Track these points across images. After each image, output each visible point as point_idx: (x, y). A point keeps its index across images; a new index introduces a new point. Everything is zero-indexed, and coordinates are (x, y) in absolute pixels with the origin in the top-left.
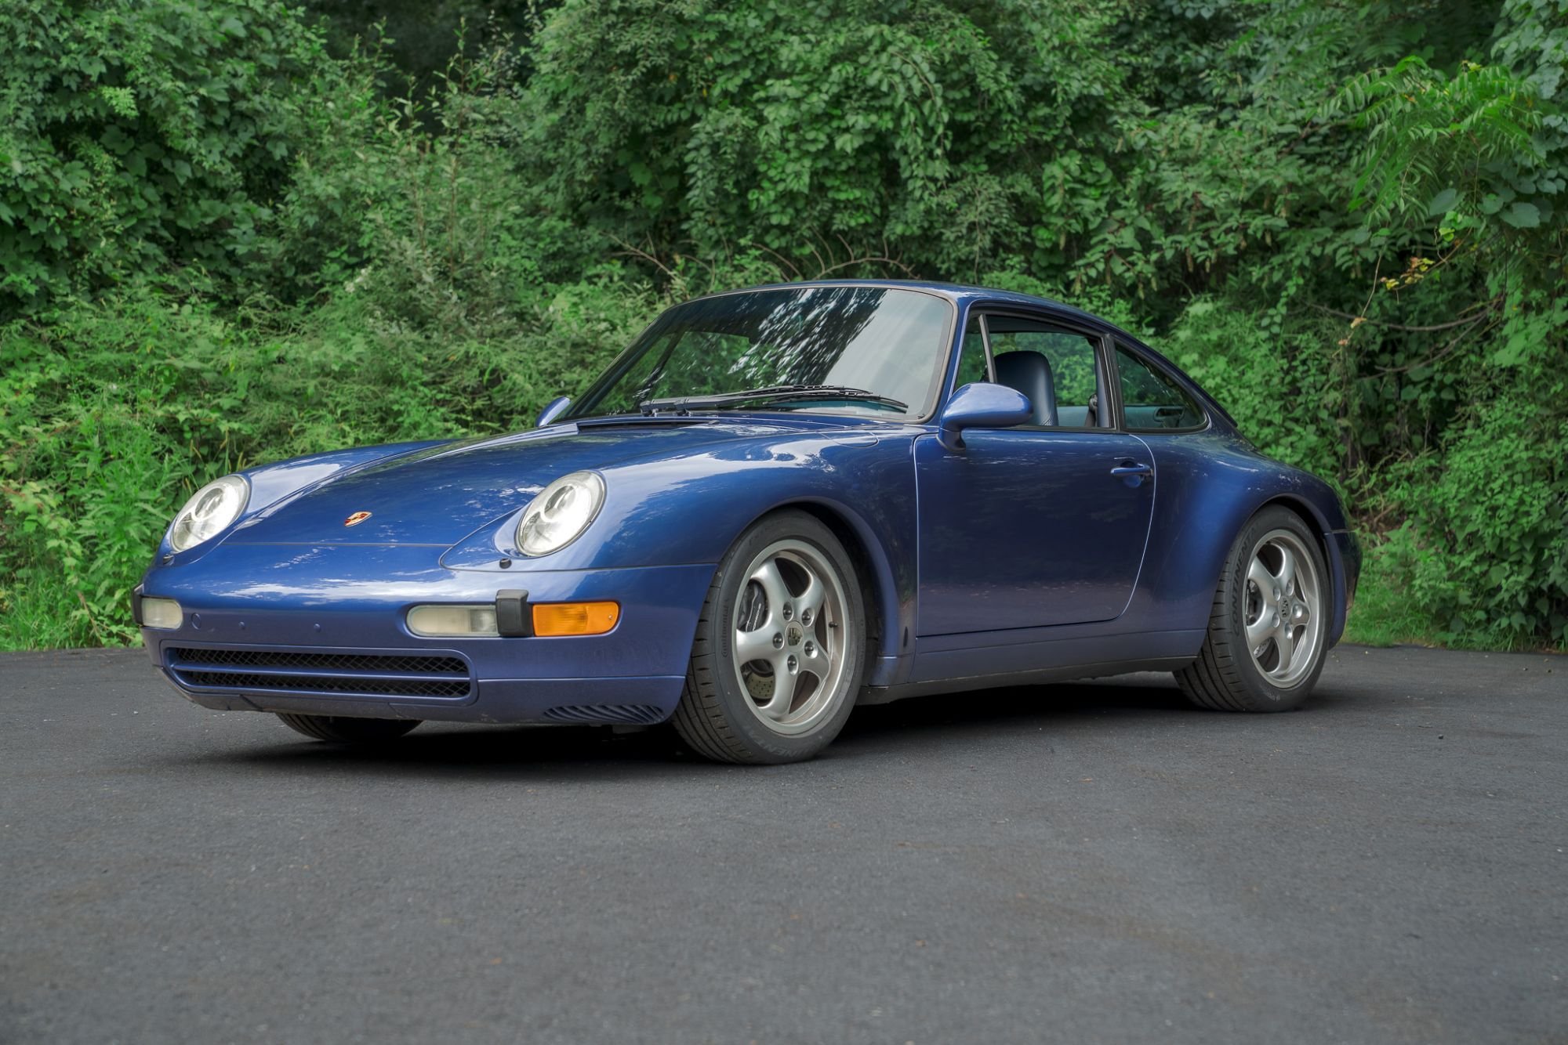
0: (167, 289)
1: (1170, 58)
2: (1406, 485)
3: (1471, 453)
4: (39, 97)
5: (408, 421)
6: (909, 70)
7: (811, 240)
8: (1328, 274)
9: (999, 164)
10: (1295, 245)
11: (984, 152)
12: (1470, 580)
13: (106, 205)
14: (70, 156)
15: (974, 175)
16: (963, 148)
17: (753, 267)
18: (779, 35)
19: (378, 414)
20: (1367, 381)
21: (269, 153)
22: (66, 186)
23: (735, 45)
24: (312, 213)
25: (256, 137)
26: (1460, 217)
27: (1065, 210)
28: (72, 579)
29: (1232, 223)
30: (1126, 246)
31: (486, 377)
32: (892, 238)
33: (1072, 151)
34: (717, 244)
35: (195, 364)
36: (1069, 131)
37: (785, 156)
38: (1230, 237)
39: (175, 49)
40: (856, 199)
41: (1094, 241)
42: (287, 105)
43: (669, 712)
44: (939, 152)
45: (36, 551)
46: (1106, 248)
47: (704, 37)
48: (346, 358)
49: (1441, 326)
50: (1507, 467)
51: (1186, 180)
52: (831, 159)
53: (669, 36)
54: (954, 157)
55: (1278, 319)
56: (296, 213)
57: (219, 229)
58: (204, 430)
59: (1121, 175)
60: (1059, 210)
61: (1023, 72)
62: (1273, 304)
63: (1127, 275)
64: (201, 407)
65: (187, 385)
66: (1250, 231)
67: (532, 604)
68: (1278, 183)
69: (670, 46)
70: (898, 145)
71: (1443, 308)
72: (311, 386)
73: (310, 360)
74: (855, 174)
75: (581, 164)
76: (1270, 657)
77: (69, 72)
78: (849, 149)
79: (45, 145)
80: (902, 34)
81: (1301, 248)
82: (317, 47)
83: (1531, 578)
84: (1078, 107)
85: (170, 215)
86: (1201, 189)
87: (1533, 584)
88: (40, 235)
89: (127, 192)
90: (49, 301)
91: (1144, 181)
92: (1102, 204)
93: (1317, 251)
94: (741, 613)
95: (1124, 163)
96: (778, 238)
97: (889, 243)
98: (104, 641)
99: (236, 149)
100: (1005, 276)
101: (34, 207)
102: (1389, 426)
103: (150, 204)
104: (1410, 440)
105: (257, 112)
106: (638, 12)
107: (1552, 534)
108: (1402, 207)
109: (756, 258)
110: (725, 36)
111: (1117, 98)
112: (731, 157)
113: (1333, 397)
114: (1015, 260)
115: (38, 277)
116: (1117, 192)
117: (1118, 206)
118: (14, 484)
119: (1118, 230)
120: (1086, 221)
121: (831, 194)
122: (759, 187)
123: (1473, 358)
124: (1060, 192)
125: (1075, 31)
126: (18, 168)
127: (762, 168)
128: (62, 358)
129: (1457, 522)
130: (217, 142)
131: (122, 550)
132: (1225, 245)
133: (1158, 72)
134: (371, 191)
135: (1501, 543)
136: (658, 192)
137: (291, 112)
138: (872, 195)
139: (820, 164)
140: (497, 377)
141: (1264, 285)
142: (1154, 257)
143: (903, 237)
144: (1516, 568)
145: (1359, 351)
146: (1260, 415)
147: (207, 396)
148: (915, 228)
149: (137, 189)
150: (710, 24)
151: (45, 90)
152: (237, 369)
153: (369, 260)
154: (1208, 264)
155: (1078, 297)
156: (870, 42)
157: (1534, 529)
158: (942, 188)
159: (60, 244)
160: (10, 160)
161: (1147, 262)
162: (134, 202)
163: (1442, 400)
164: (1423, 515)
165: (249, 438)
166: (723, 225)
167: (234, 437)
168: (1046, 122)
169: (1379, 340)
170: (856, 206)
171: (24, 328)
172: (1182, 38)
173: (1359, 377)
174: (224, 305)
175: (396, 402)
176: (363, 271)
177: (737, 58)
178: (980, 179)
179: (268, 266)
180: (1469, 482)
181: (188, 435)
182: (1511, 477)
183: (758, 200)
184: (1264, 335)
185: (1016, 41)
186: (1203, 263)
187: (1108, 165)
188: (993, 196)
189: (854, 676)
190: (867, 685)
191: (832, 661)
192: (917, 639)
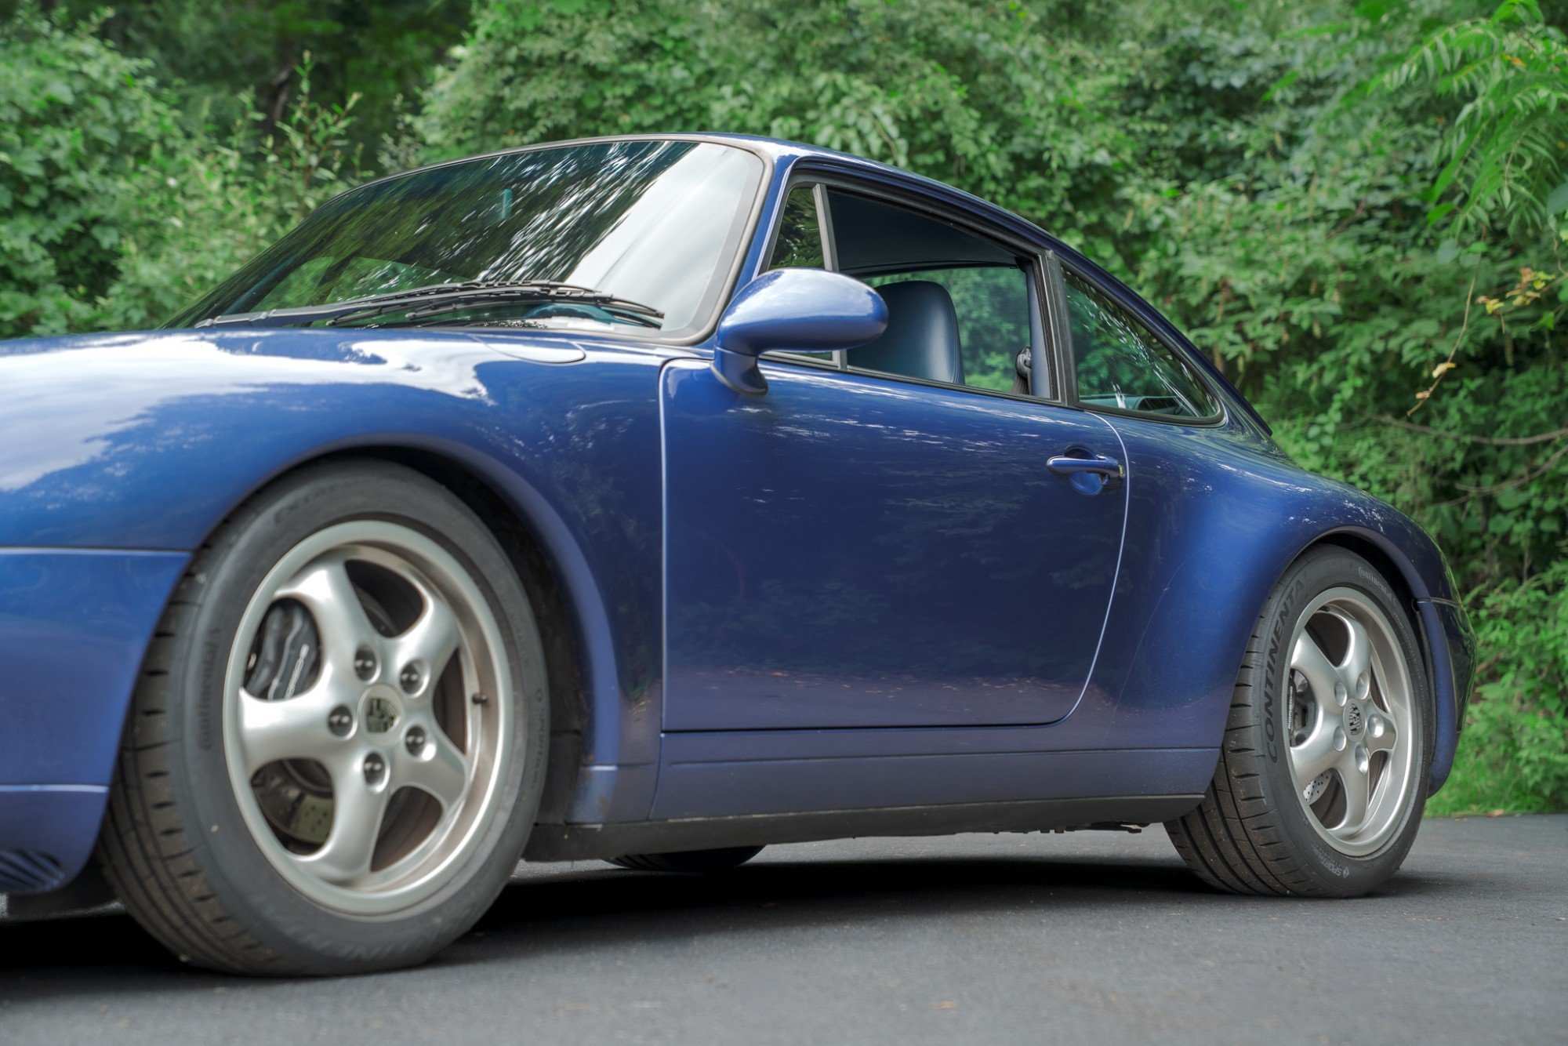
1: (1193, 137)
2: (1506, 624)
6: (866, 125)
8: (1393, 376)
10: (1350, 340)
18: (711, 90)
20: (1445, 508)
23: (657, 101)
24: (137, 307)
25: (81, 222)
29: (1271, 312)
33: (1072, 231)
36: (1068, 207)
38: (1269, 328)
42: (122, 184)
47: (618, 91)
49: (1540, 438)
53: (576, 90)
55: (1330, 428)
61: (1010, 138)
62: (1325, 411)
66: (1294, 320)
68: (1329, 262)
69: (578, 104)
71: (1543, 416)
76: (1331, 804)
80: (861, 85)
81: (1359, 343)
82: (168, 122)
84: (1080, 179)
91: (1161, 269)
93: (1379, 346)
102: (1475, 565)
105: (84, 193)
106: (541, 62)
108: (1508, 204)
110: (644, 92)
111: (1128, 169)
125: (1078, 93)
132: (1262, 338)
133: (1180, 152)
137: (127, 192)
141: (1313, 387)
145: (1434, 471)
150: (626, 77)
154: (1241, 362)
156: (821, 92)
163: (1541, 533)
164: (1529, 664)
168: (1039, 196)
169: (1460, 456)
172: (1208, 114)
173: (1435, 501)
177: (659, 116)
184: (1313, 447)
185: (1001, 97)
186: (1235, 359)
187: (1118, 250)
188: (970, 286)
189: (519, 799)
190: (561, 822)
191: (478, 769)
192: (663, 735)
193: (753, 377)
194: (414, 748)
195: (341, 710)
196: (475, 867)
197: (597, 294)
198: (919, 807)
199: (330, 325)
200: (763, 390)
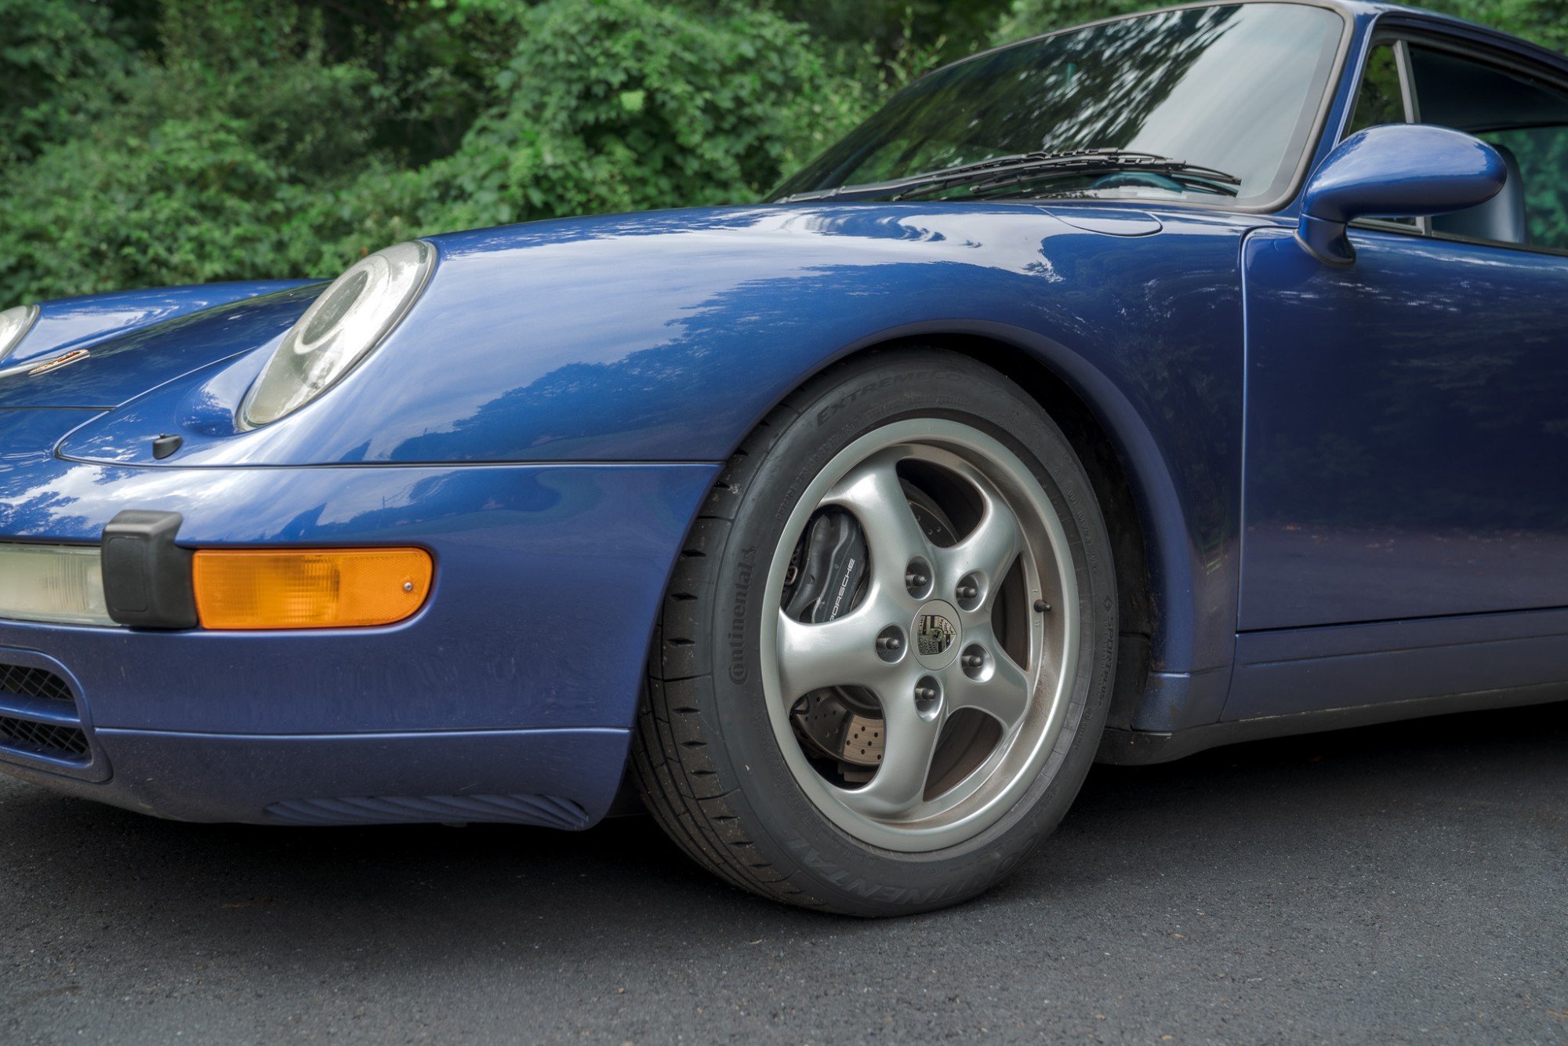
4: (573, 103)
14: (599, 151)
21: (767, 153)
22: (588, 175)
25: (758, 139)
39: (690, 64)
42: (785, 112)
67: (191, 548)
77: (598, 81)
79: (577, 143)
82: (816, 66)
89: (643, 181)
94: (800, 579)
99: (740, 147)
103: (661, 192)
105: (760, 119)
130: (723, 142)
137: (788, 117)
149: (653, 180)
151: (579, 98)
189: (1084, 717)
190: (1127, 727)
191: (1040, 682)
192: (1237, 636)
193: (1342, 246)
194: (971, 668)
196: (1038, 794)
197: (1168, 161)
198: (1495, 691)
199: (897, 200)
200: (1351, 260)
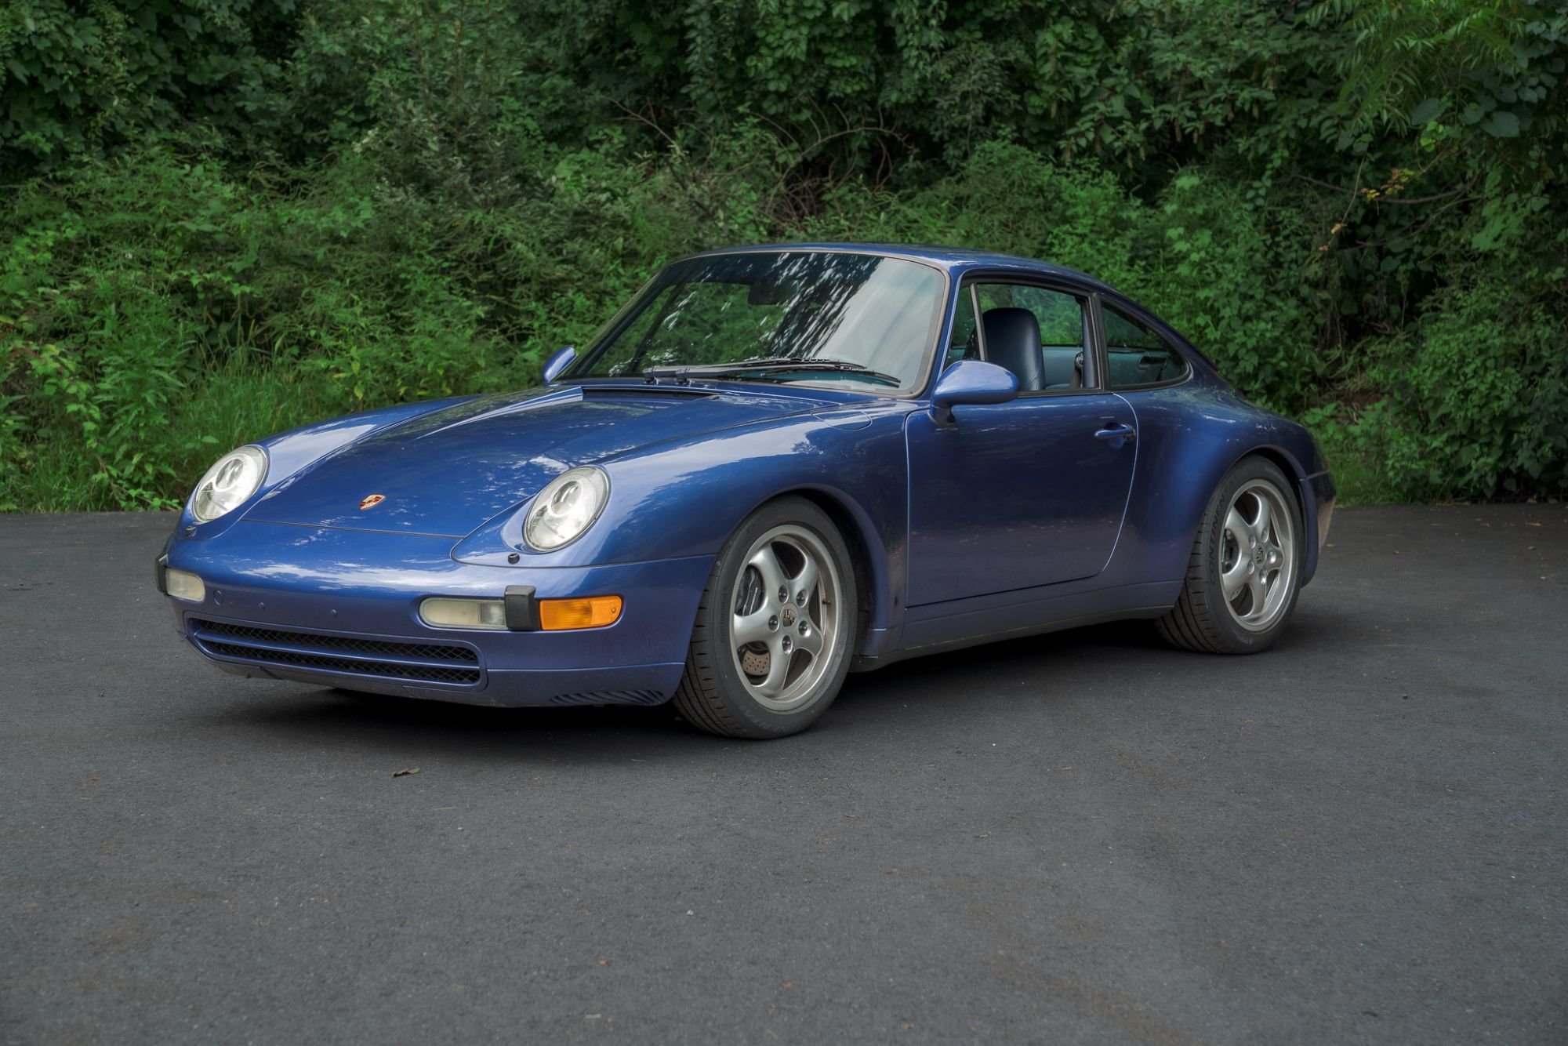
0: (179, 148)
2: (1382, 366)
3: (1446, 337)
5: (415, 289)
7: (808, 106)
8: (1313, 146)
9: (992, 31)
10: (1281, 116)
11: (979, 19)
12: (1440, 460)
13: (118, 63)
15: (968, 43)
16: (958, 14)
17: (751, 136)
19: (386, 280)
20: (1348, 253)
21: (277, 6)
24: (319, 71)
26: (1441, 128)
27: (1057, 78)
28: (92, 443)
29: (1220, 94)
30: (1116, 115)
31: (491, 246)
32: (887, 105)
33: (1065, 18)
34: (715, 109)
35: (207, 227)
37: (783, 22)
38: (1218, 108)
40: (852, 66)
41: (1085, 108)
43: (669, 695)
44: (933, 22)
45: (57, 413)
46: (1096, 116)
48: (354, 224)
49: (1421, 200)
50: (1481, 352)
51: (1175, 50)
52: (828, 26)
54: (948, 26)
55: (1262, 192)
56: (303, 70)
57: (228, 86)
58: (216, 292)
59: (1112, 42)
60: (1051, 78)
62: (1258, 176)
63: (1116, 144)
64: (213, 269)
65: (199, 247)
66: (1238, 103)
67: (539, 600)
68: (1266, 55)
70: (894, 14)
72: (320, 253)
73: (319, 227)
74: (852, 41)
75: (582, 23)
76: (1244, 599)
78: (845, 18)
81: (1286, 120)
83: (1501, 459)
85: (181, 71)
86: (1190, 59)
87: (1502, 465)
88: (54, 93)
90: (63, 159)
91: (1135, 48)
92: (1093, 72)
93: (1303, 123)
94: (739, 596)
95: (1117, 30)
96: (775, 104)
97: (884, 110)
98: (123, 504)
99: (244, 3)
100: (997, 145)
101: (48, 65)
102: (1368, 297)
104: (1388, 310)
107: (1522, 419)
108: (1385, 117)
109: (755, 126)
112: (728, 22)
113: (1314, 270)
114: (1007, 130)
115: (53, 134)
116: (1108, 59)
117: (1109, 74)
118: (34, 347)
119: (1109, 98)
120: (1077, 89)
121: (827, 61)
122: (756, 52)
123: (1452, 233)
124: (1053, 59)
126: (31, 25)
127: (761, 34)
128: (77, 217)
129: (1430, 403)
131: (139, 415)
132: (1213, 116)
134: (378, 50)
135: (1472, 425)
136: (658, 51)
138: (868, 62)
139: (817, 32)
140: (501, 246)
141: (1250, 157)
142: (1143, 126)
143: (897, 104)
144: (1485, 450)
146: (1243, 289)
147: (220, 258)
148: (909, 97)
152: (249, 231)
153: (375, 120)
154: (1195, 135)
155: (1068, 168)
157: (1505, 413)
158: (936, 58)
159: (73, 102)
160: (23, 18)
161: (1136, 131)
162: (145, 58)
163: (1420, 271)
164: (1397, 396)
165: (261, 302)
166: (721, 90)
167: (246, 300)
169: (1361, 212)
170: (852, 73)
171: (40, 186)
173: (1340, 248)
174: (236, 163)
175: (403, 270)
176: (370, 132)
178: (974, 47)
179: (277, 124)
180: (1443, 366)
181: (201, 296)
182: (1484, 363)
183: (756, 66)
184: (1249, 206)
186: (1191, 133)
187: (1100, 31)
188: (986, 65)
189: (845, 650)
190: (861, 655)
192: (906, 609)
193: (951, 418)
194: (802, 631)
195: (774, 618)
200: (954, 423)
